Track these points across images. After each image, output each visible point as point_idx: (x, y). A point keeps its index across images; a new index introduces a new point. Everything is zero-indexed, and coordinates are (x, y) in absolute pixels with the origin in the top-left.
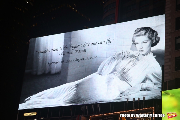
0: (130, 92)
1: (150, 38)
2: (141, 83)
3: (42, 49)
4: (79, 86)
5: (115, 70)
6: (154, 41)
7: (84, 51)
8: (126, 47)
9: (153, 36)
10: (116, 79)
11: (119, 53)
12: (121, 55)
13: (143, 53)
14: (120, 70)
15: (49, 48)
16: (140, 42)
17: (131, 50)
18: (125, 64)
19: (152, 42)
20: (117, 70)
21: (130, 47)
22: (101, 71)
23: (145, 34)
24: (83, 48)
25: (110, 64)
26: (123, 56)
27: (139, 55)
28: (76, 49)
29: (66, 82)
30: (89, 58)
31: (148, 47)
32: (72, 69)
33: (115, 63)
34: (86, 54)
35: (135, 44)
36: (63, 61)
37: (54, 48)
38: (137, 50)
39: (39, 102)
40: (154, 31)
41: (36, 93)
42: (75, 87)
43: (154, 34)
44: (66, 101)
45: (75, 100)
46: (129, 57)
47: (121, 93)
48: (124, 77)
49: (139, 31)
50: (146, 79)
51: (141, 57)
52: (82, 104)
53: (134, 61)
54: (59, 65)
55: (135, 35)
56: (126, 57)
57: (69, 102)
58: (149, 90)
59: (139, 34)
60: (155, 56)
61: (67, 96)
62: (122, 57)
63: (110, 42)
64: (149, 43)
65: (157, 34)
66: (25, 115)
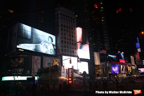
0: (48, 52)
3: (24, 29)
5: (45, 45)
7: (37, 36)
8: (47, 40)
10: (45, 47)
11: (45, 41)
18: (47, 44)
22: (42, 44)
23: (51, 38)
24: (37, 35)
28: (35, 34)
30: (38, 39)
32: (34, 40)
33: (45, 43)
35: (49, 40)
37: (28, 30)
38: (49, 42)
39: (24, 47)
42: (35, 46)
47: (46, 52)
48: (47, 47)
49: (49, 37)
51: (50, 44)
54: (30, 37)
56: (47, 42)
64: (51, 41)
65: (53, 40)
66: (19, 50)
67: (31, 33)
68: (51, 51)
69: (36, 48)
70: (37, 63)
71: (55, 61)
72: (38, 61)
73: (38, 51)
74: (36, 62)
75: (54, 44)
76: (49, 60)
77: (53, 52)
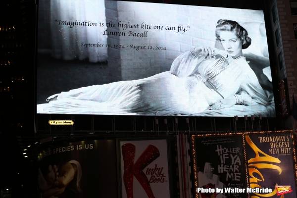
0: (222, 105)
1: (239, 37)
2: (236, 95)
3: (65, 18)
4: (144, 88)
5: (196, 72)
6: (245, 42)
7: (144, 35)
9: (242, 35)
10: (200, 84)
11: (199, 48)
12: (203, 52)
14: (205, 73)
15: (79, 19)
16: (227, 39)
18: (210, 65)
19: (243, 43)
20: (200, 72)
21: (214, 43)
22: (176, 70)
23: (232, 29)
24: (142, 31)
25: (188, 61)
26: (206, 54)
27: (227, 57)
28: (129, 29)
29: (120, 79)
30: (154, 47)
31: (239, 48)
32: (127, 59)
33: (195, 61)
34: (148, 40)
35: (220, 40)
36: (109, 45)
38: (224, 49)
39: (75, 105)
42: (137, 89)
43: (243, 33)
44: (125, 108)
45: (140, 108)
46: (214, 57)
47: (211, 106)
48: (210, 82)
49: (223, 24)
50: (241, 90)
51: (230, 59)
52: (152, 114)
54: (103, 50)
55: (219, 28)
56: (210, 56)
57: (130, 109)
58: (246, 105)
59: (223, 27)
60: (249, 62)
61: (126, 100)
62: (204, 55)
63: (184, 30)
64: (238, 43)
65: (247, 34)
66: (51, 122)
67: (105, 27)
68: (243, 97)
69: (141, 99)
70: (149, 177)
71: (256, 149)
72: (151, 166)
73: (155, 110)
74: (145, 171)
75: (262, 58)
76: (219, 150)
77: (254, 102)
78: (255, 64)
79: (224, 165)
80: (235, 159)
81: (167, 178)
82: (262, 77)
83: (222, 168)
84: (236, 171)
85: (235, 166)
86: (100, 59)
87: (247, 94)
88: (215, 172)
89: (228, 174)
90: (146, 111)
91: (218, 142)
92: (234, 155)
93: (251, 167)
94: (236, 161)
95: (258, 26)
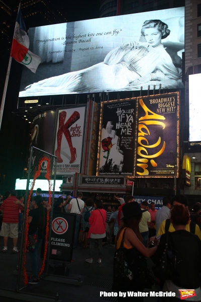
0: (139, 82)
1: (160, 31)
2: (151, 74)
3: (42, 38)
4: (84, 75)
5: (123, 60)
6: (164, 34)
7: (89, 41)
8: (135, 38)
9: (163, 29)
10: (124, 69)
11: (127, 43)
12: (129, 46)
13: (153, 44)
14: (129, 60)
15: (50, 37)
16: (149, 34)
17: (140, 41)
18: (133, 54)
19: (162, 35)
20: (125, 60)
21: (139, 38)
22: (108, 61)
23: (155, 26)
24: (87, 38)
25: (117, 54)
26: (132, 47)
27: (148, 46)
28: (80, 38)
29: (69, 71)
30: (95, 48)
31: (158, 39)
32: (76, 58)
33: (122, 53)
34: (91, 44)
35: (144, 35)
36: (66, 51)
37: (56, 37)
38: (146, 41)
39: (40, 90)
40: (164, 24)
41: (37, 81)
43: (164, 27)
44: (70, 89)
45: (80, 89)
46: (138, 48)
47: (130, 83)
48: (132, 67)
49: (148, 23)
50: (157, 69)
51: (150, 48)
53: (143, 52)
54: (62, 54)
55: (144, 27)
56: (135, 47)
57: (73, 90)
58: (159, 81)
59: (148, 26)
60: (166, 48)
61: (71, 84)
62: (130, 48)
63: (117, 33)
64: (159, 35)
65: (167, 27)
66: (26, 102)
67: (65, 40)
71: (146, 109)
75: (178, 43)
76: (119, 112)
77: (166, 78)
78: (171, 49)
79: (121, 123)
80: (129, 118)
81: (82, 134)
82: (176, 58)
83: (119, 125)
84: (129, 127)
85: (128, 123)
86: (59, 60)
87: (161, 72)
88: (114, 128)
89: (123, 130)
90: (83, 90)
91: (118, 105)
92: (129, 115)
93: (140, 124)
94: (130, 119)
95: (177, 20)
